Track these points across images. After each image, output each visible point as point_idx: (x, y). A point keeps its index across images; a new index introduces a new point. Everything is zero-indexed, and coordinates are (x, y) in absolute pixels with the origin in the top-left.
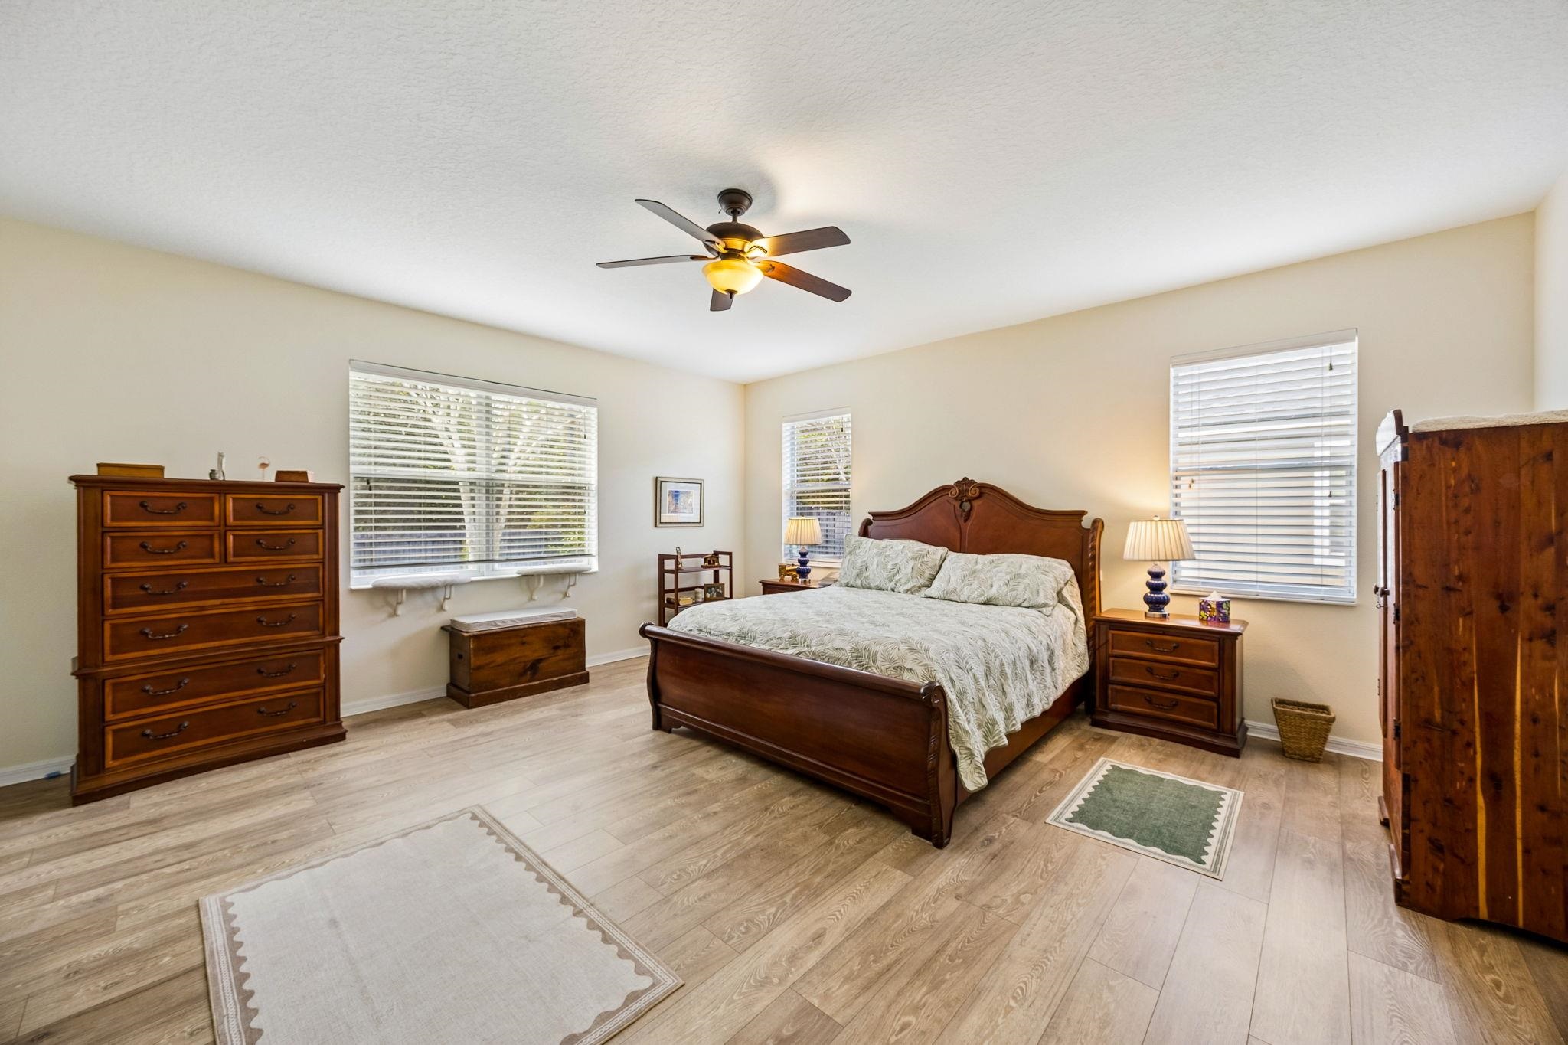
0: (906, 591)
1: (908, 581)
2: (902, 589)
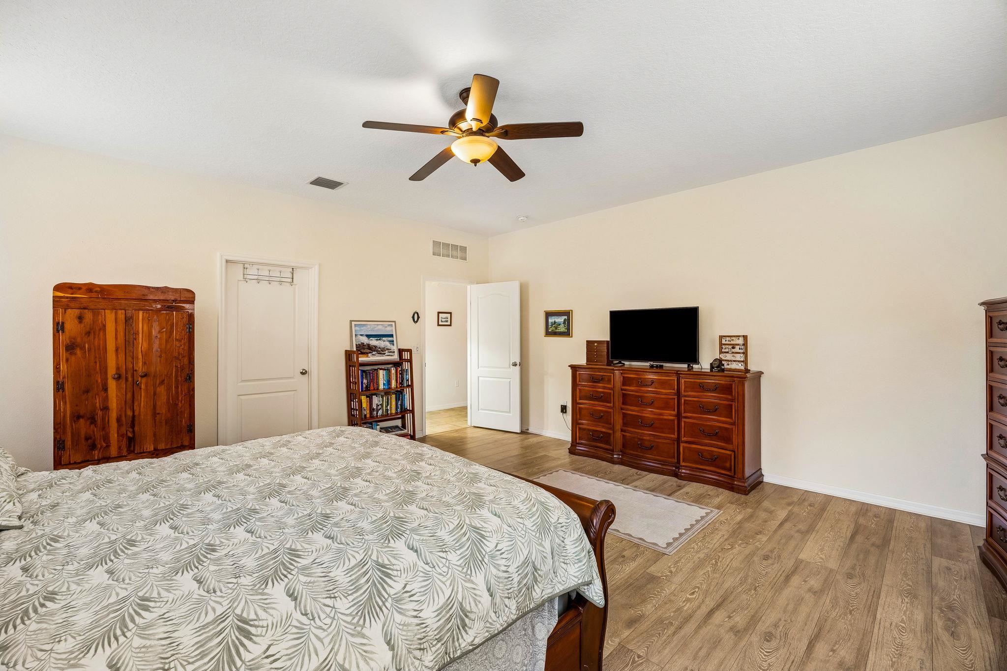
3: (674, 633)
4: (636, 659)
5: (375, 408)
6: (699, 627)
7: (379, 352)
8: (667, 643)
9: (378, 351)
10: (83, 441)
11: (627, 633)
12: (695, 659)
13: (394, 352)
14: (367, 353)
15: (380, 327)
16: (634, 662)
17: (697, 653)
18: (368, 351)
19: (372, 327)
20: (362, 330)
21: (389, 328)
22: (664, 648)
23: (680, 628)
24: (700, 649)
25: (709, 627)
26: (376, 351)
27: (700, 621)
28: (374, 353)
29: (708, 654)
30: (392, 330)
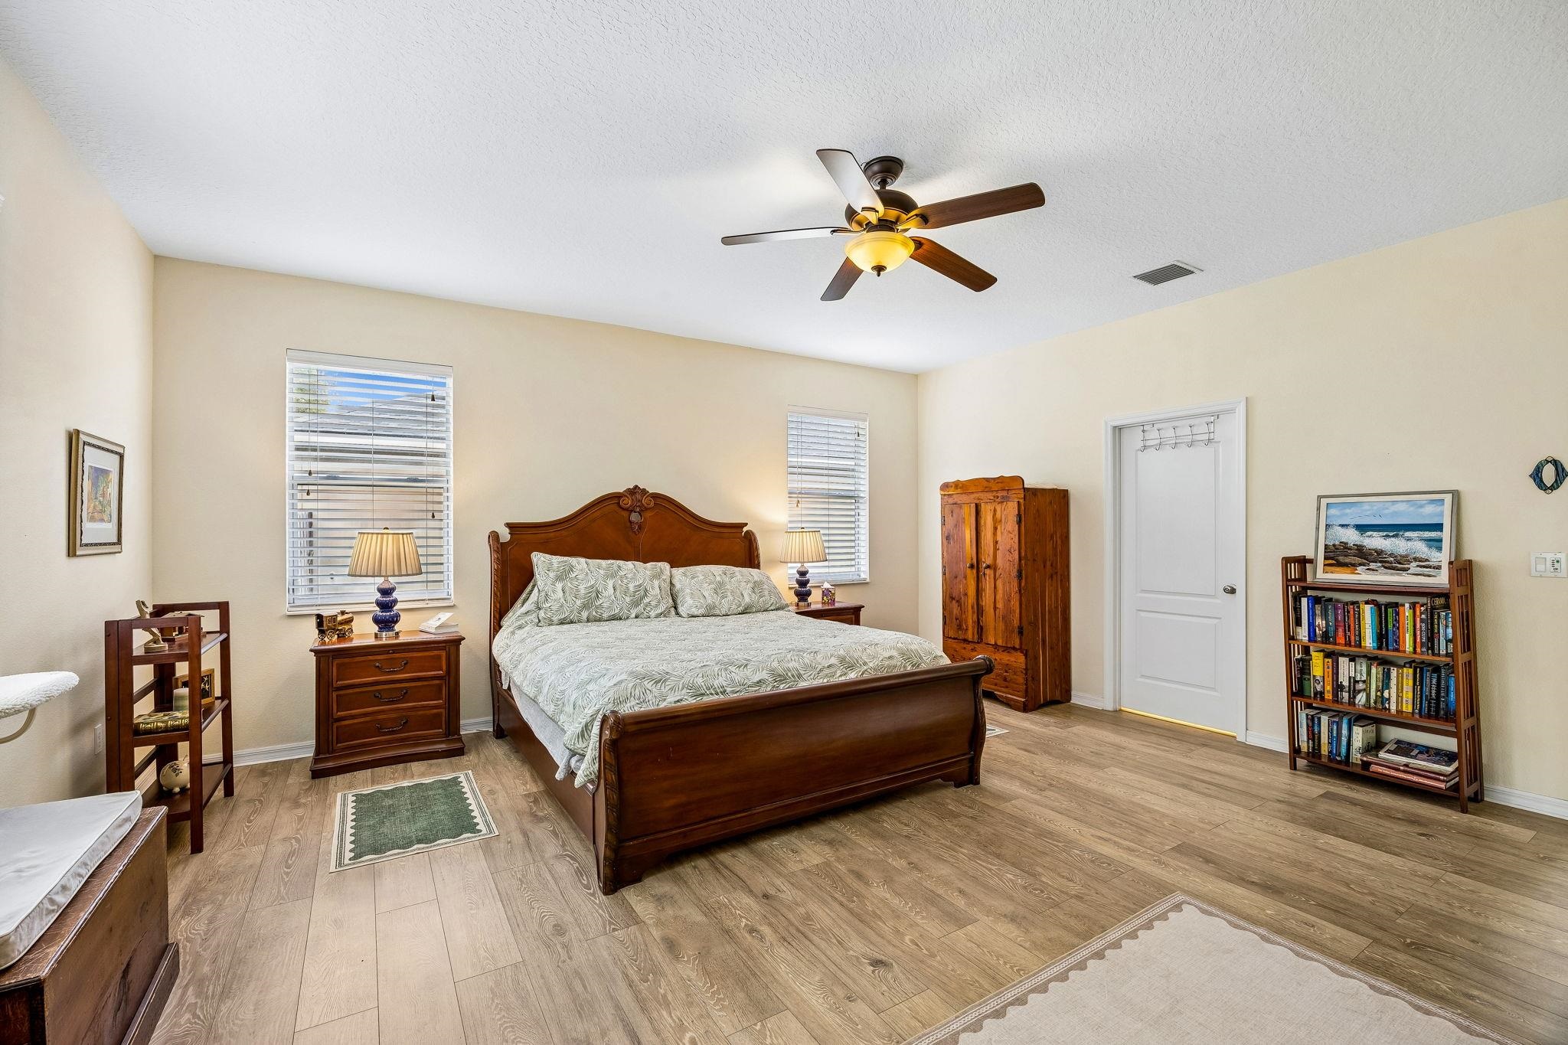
0: (658, 616)
1: (659, 602)
2: (653, 614)
3: (626, 975)
4: (613, 926)
5: (1346, 683)
6: (618, 1007)
7: (1387, 565)
8: (616, 960)
9: (1388, 562)
10: (954, 620)
11: (656, 933)
12: (576, 972)
13: (1439, 568)
14: (1354, 565)
15: (1402, 507)
16: (611, 923)
17: (581, 979)
18: (1358, 560)
19: (1375, 508)
20: (1347, 514)
21: (1430, 509)
22: (610, 954)
23: (631, 985)
24: (585, 987)
25: (610, 1017)
26: (1381, 562)
27: (630, 1015)
28: (1373, 565)
29: (571, 989)
30: (1441, 514)
